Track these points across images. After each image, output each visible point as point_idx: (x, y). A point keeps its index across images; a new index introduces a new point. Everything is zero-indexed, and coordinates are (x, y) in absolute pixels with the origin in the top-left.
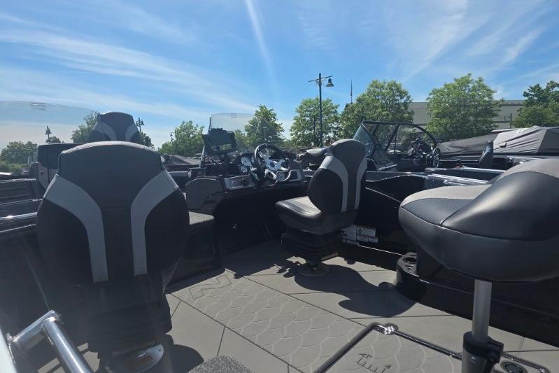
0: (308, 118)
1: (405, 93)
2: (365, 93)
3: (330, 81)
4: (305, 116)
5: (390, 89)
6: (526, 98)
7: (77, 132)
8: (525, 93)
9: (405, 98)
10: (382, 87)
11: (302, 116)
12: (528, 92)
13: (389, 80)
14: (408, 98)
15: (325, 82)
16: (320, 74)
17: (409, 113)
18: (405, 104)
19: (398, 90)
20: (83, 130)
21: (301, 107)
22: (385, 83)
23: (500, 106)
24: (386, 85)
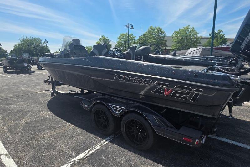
0: (123, 42)
1: (164, 32)
2: (147, 32)
3: (132, 26)
4: (121, 41)
5: (158, 30)
6: (210, 36)
7: (16, 45)
8: (210, 34)
9: (163, 35)
10: (154, 29)
11: (120, 41)
12: (211, 34)
13: (157, 27)
14: (165, 34)
15: (130, 27)
16: (128, 23)
17: (165, 41)
18: (163, 37)
19: (161, 31)
20: (19, 45)
21: (120, 37)
22: (155, 28)
23: (200, 39)
24: (156, 29)
